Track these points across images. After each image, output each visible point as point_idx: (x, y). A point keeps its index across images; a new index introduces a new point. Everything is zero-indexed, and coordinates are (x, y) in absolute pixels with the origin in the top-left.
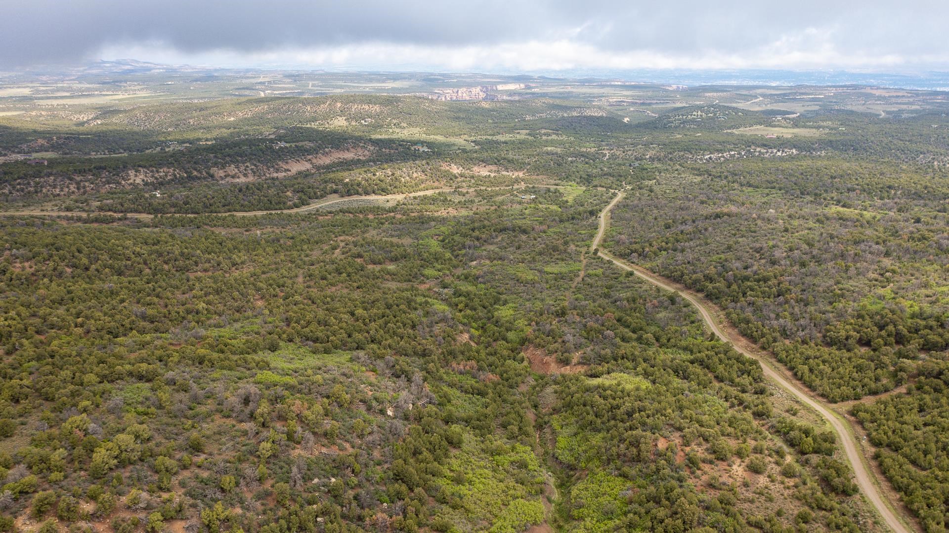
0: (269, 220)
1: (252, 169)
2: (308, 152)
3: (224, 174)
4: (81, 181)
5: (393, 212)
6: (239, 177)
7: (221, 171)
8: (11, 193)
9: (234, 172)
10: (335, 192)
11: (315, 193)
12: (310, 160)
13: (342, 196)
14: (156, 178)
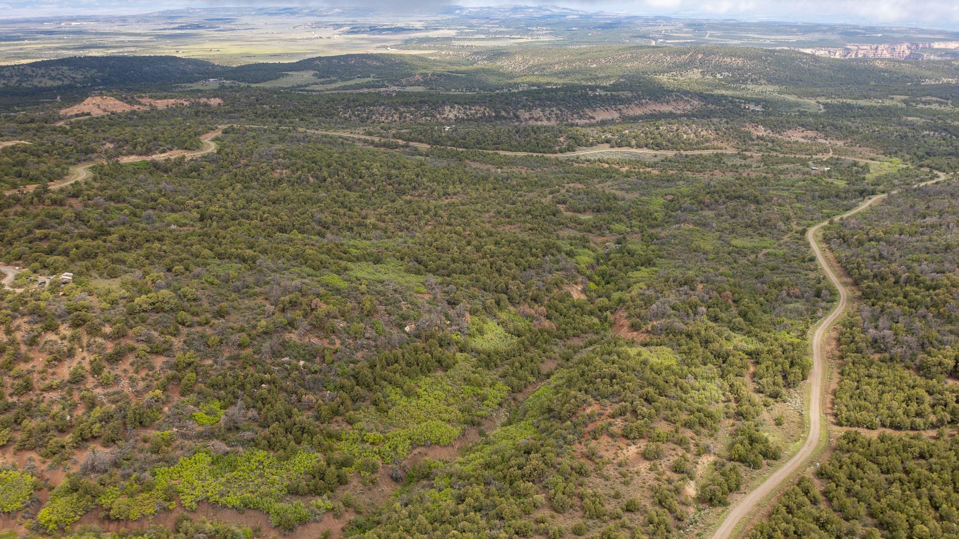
0: (524, 162)
1: (556, 114)
2: (622, 101)
3: (529, 116)
4: (404, 112)
5: (652, 167)
6: (541, 121)
7: (527, 114)
8: (350, 117)
9: (538, 115)
10: (608, 141)
11: (587, 141)
12: (620, 110)
13: (612, 147)
14: (467, 115)
